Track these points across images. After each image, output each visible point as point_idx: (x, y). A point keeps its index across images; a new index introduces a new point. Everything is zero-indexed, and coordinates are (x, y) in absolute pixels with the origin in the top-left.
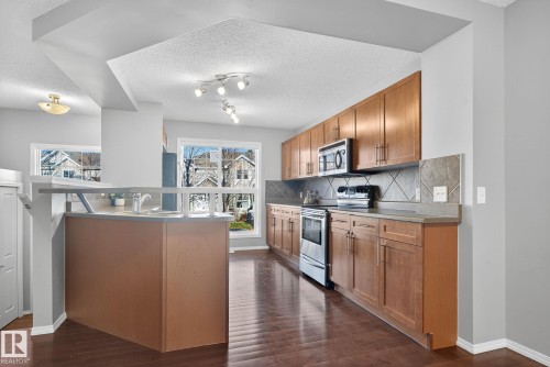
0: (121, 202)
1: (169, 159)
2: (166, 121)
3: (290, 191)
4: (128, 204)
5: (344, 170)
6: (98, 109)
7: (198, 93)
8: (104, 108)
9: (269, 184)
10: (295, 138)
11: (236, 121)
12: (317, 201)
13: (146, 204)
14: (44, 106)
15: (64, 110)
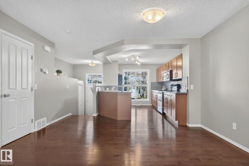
0: (108, 89)
1: (120, 76)
2: (119, 65)
3: (160, 86)
4: (110, 89)
5: (169, 80)
6: (102, 64)
7: (127, 59)
8: (104, 64)
9: (152, 83)
10: (160, 68)
11: (140, 64)
12: (167, 89)
13: (114, 89)
14: (90, 65)
15: (94, 65)
